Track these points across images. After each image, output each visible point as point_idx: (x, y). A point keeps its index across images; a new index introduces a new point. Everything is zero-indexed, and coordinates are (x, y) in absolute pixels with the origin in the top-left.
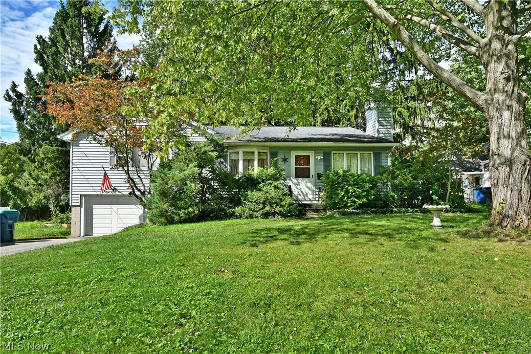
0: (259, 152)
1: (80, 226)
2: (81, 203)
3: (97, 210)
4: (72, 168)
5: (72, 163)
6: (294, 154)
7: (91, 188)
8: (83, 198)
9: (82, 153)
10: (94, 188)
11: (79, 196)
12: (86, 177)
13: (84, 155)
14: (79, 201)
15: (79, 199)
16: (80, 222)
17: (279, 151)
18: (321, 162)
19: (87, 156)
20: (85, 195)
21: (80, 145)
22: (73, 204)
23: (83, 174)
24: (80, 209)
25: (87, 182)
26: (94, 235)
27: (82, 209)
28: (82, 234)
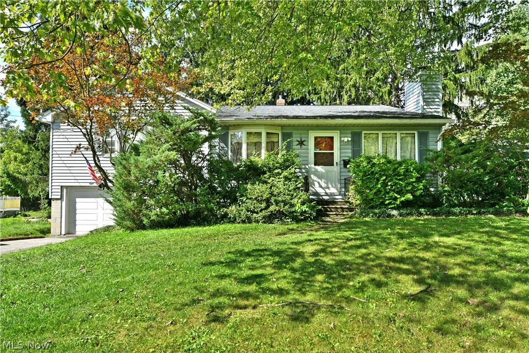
0: (268, 133)
1: (61, 223)
2: (62, 196)
3: (82, 204)
4: (52, 155)
5: (52, 148)
6: (312, 135)
7: (73, 178)
8: (65, 190)
9: (64, 137)
10: (77, 178)
11: (60, 187)
12: (68, 165)
13: (66, 140)
14: (59, 194)
15: (60, 190)
16: (61, 218)
17: (294, 132)
18: (348, 145)
19: (69, 140)
20: (67, 187)
21: (62, 127)
22: (53, 197)
23: (65, 162)
24: (61, 203)
25: (69, 171)
26: (77, 233)
27: (63, 202)
28: (63, 233)
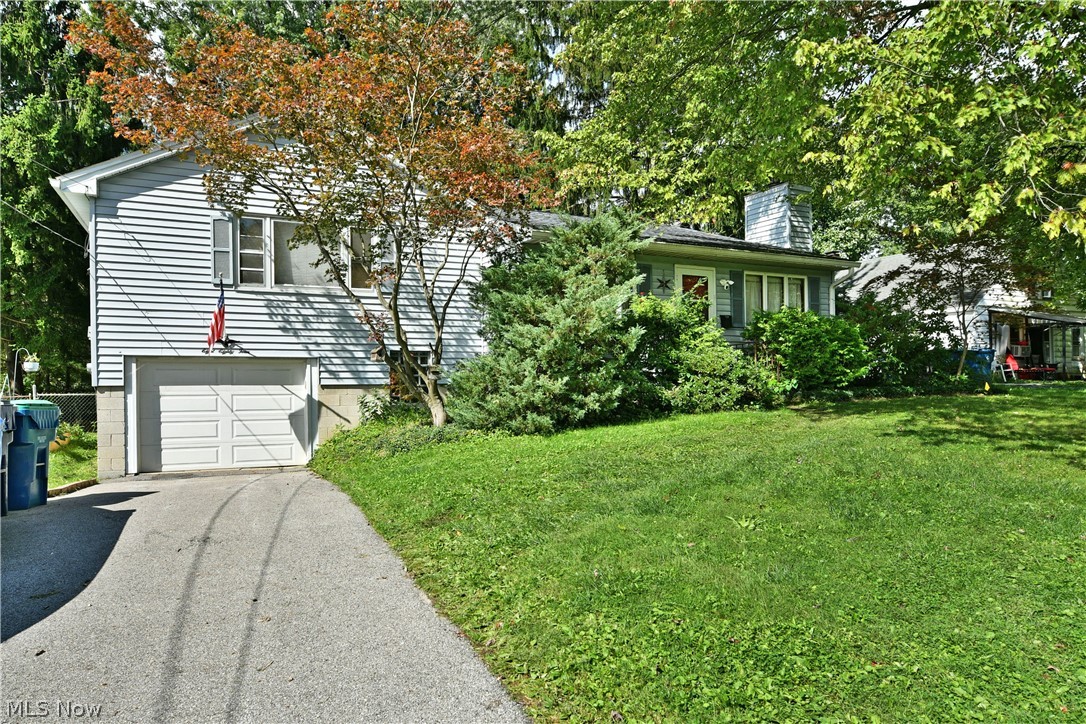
1: (126, 445)
2: (127, 378)
3: (173, 399)
4: (97, 278)
5: (97, 262)
6: (681, 271)
7: (159, 337)
8: (134, 365)
9: (128, 236)
10: (168, 337)
11: (121, 359)
12: (141, 306)
13: (135, 244)
14: (121, 375)
15: (121, 367)
16: (126, 433)
17: (654, 265)
18: (725, 291)
19: (144, 245)
20: (138, 359)
21: (120, 212)
22: (102, 383)
23: (134, 298)
24: (125, 398)
25: (146, 322)
26: (164, 469)
27: (129, 396)
28: (133, 468)
